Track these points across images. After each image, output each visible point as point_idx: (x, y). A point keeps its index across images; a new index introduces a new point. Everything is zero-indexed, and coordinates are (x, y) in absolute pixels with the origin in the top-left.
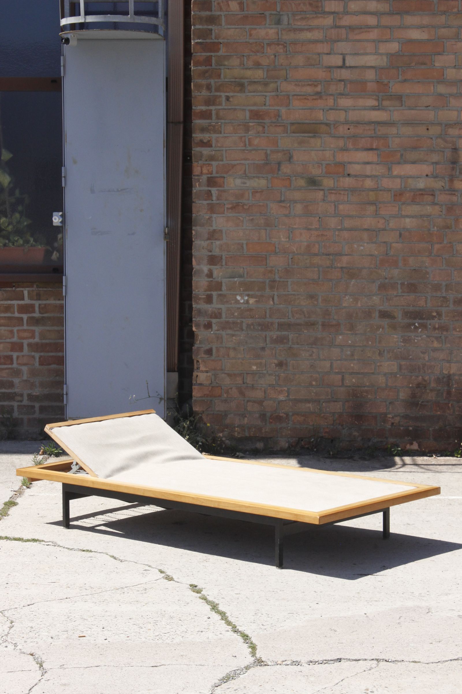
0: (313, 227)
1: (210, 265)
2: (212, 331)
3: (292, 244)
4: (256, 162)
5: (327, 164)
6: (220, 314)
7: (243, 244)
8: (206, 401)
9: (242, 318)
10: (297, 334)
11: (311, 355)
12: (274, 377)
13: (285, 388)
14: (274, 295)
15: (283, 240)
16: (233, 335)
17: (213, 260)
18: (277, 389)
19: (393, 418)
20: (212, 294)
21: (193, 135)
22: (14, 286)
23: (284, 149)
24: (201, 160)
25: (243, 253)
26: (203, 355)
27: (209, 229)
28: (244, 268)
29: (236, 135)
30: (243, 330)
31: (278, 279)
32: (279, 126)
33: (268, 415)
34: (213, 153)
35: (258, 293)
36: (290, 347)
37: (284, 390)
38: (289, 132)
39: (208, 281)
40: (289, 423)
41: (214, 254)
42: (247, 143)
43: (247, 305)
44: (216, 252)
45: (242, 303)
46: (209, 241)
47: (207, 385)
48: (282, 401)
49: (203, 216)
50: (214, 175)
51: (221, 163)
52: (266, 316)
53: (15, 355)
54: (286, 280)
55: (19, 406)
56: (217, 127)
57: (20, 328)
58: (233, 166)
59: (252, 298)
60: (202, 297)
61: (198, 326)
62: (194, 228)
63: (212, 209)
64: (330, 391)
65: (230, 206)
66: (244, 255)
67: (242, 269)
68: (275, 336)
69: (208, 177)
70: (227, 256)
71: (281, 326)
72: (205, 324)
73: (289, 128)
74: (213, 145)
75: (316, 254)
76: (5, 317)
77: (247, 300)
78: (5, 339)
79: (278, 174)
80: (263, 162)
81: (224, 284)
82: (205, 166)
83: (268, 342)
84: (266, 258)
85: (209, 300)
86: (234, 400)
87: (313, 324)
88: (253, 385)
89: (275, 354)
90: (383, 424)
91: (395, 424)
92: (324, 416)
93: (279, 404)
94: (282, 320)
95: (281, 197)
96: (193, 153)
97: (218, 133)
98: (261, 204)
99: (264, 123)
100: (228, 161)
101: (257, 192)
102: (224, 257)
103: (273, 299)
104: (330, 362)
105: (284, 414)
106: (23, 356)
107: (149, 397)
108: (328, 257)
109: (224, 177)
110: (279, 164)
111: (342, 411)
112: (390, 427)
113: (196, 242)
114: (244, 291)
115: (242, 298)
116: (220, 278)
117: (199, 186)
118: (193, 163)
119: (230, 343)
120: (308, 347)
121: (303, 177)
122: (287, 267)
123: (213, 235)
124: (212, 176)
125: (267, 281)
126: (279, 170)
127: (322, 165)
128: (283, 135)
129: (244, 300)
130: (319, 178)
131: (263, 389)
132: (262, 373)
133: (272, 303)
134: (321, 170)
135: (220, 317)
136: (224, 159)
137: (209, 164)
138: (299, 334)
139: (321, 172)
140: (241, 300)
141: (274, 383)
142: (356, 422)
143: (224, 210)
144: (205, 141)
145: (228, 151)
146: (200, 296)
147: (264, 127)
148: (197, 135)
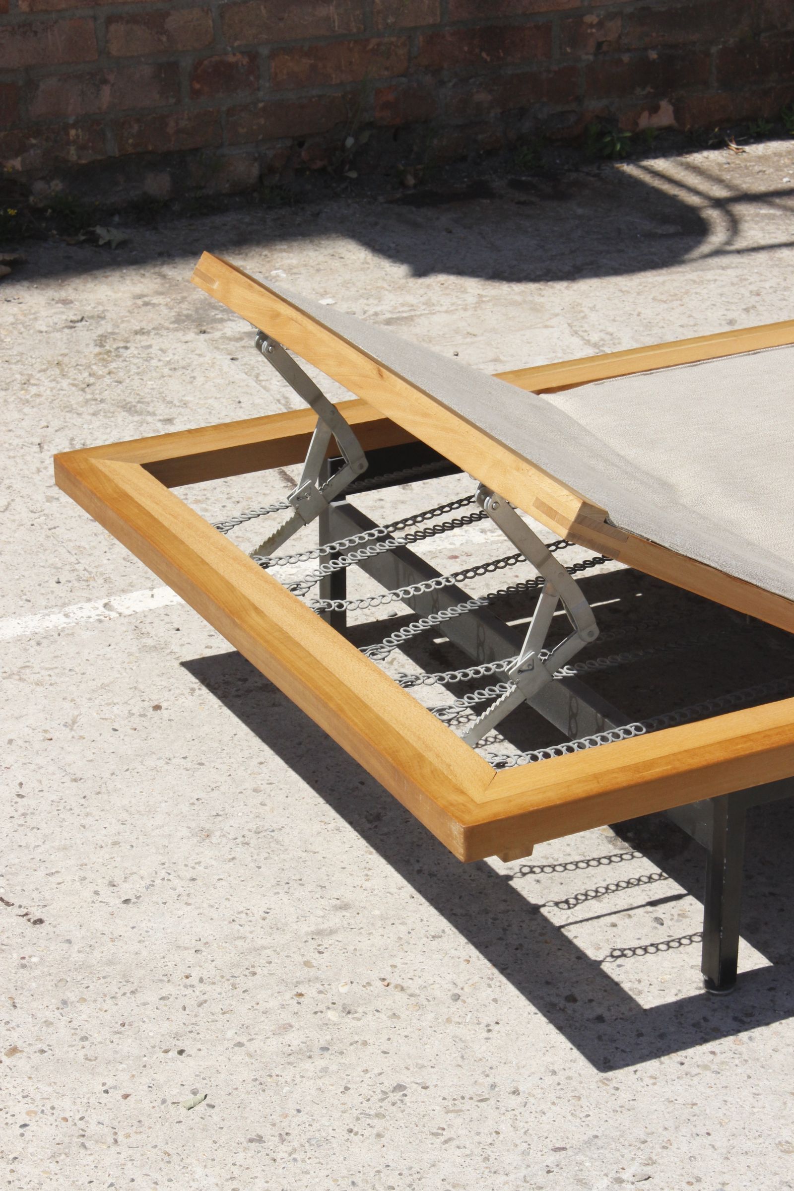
19: (600, 25)
33: (186, 63)
40: (258, 89)
48: (235, 3)
86: (56, 22)
90: (569, 50)
91: (605, 48)
92: (378, 45)
93: (222, 16)
105: (242, 53)
111: (439, 20)
112: (591, 58)
142: (484, 55)
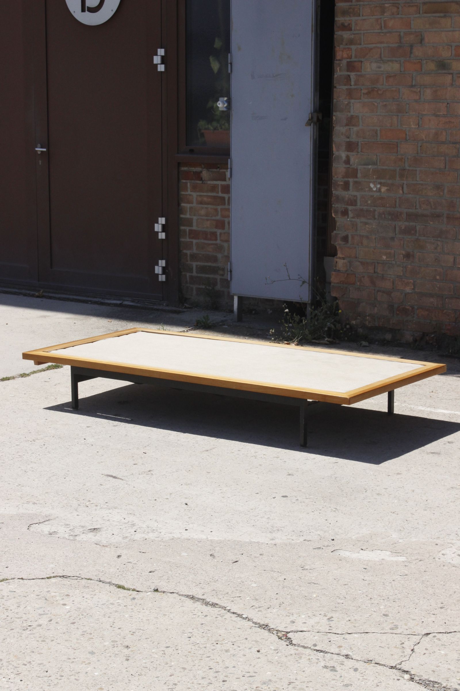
0: (441, 113)
1: (348, 151)
2: (348, 218)
3: (421, 131)
4: (391, 45)
5: (456, 46)
6: (356, 201)
7: (377, 130)
8: (342, 287)
9: (375, 207)
10: (423, 225)
11: (436, 248)
12: (402, 269)
13: (411, 281)
14: (404, 184)
15: (413, 126)
16: (366, 224)
17: (351, 146)
18: (404, 281)
20: (349, 181)
21: (336, 19)
22: (219, 167)
23: (417, 31)
24: (342, 44)
25: (377, 140)
26: (340, 242)
27: (348, 115)
28: (377, 155)
29: (374, 17)
30: (375, 219)
31: (408, 168)
32: (412, 6)
33: (396, 306)
34: (353, 36)
35: (390, 182)
36: (417, 239)
37: (411, 282)
38: (421, 12)
39: (345, 168)
40: (414, 317)
41: (351, 140)
42: (383, 26)
43: (379, 193)
44: (354, 138)
45: (374, 191)
46: (347, 127)
47: (344, 272)
48: (409, 293)
49: (342, 101)
50: (353, 59)
51: (359, 47)
52: (396, 205)
53: (219, 231)
54: (415, 169)
55: (221, 279)
56: (356, 10)
57: (223, 207)
58: (371, 49)
59: (384, 186)
60: (340, 183)
61: (336, 212)
62: (334, 114)
63: (350, 94)
64: (453, 287)
65: (365, 91)
66: (378, 141)
67: (375, 157)
68: (403, 226)
69: (348, 62)
70: (363, 143)
71: (411, 217)
72: (342, 211)
73: (421, 9)
74: (353, 28)
75: (443, 142)
76: (212, 196)
77: (379, 188)
78: (211, 217)
79: (410, 57)
80: (396, 45)
81: (359, 172)
82: (345, 50)
83: (397, 232)
84: (397, 145)
85: (347, 186)
86: (366, 289)
87: (438, 216)
88: (383, 275)
89: (403, 245)
92: (446, 312)
93: (405, 295)
94: (410, 210)
95: (412, 82)
96: (335, 37)
97: (357, 16)
98: (393, 89)
99: (399, 4)
100: (365, 44)
101: (390, 77)
102: (360, 144)
103: (403, 188)
104: (453, 256)
105: (410, 306)
106: (224, 233)
107: (290, 279)
108: (454, 145)
109: (362, 62)
110: (411, 47)
113: (336, 128)
114: (377, 178)
115: (375, 186)
116: (356, 165)
117: (339, 71)
118: (336, 47)
119: (363, 231)
120: (434, 240)
121: (433, 60)
122: (416, 155)
123: (351, 121)
124: (351, 60)
125: (398, 169)
126: (411, 53)
127: (452, 47)
128: (416, 16)
129: (376, 188)
130: (449, 61)
131: (392, 280)
132: (391, 264)
133: (401, 192)
134: (450, 53)
135: (356, 205)
136: (362, 43)
137: (349, 48)
138: (425, 226)
139: (450, 54)
140: (374, 188)
141: (402, 275)
143: (361, 96)
144: (346, 24)
145: (366, 34)
146: (338, 183)
147: (398, 8)
148: (340, 19)
